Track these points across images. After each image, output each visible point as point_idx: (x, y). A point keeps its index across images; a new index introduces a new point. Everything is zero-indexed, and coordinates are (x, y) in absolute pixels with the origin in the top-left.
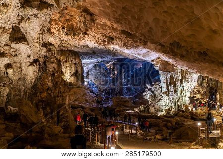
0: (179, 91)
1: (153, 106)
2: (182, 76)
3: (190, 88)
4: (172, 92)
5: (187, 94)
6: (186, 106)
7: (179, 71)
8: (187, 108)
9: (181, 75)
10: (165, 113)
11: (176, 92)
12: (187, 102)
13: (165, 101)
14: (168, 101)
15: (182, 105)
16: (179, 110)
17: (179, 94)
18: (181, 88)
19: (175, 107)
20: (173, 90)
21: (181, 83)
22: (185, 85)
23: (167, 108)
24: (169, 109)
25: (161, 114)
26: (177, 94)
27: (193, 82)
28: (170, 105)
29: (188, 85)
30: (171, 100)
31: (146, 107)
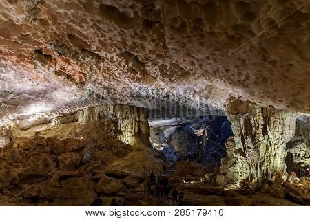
0: (262, 147)
1: (224, 174)
2: (265, 120)
3: (281, 142)
4: (250, 148)
5: (277, 151)
6: (278, 173)
7: (258, 110)
8: (279, 177)
9: (262, 118)
10: (240, 187)
11: (256, 148)
12: (279, 166)
13: (240, 164)
14: (245, 165)
15: (271, 172)
16: (265, 180)
17: (262, 152)
18: (265, 142)
19: (257, 176)
20: (250, 145)
21: (265, 133)
22: (271, 136)
23: (245, 176)
24: (247, 178)
25: (233, 187)
26: (259, 152)
27: (287, 129)
28: (248, 172)
29: (278, 135)
30: (250, 162)
31: (213, 176)
